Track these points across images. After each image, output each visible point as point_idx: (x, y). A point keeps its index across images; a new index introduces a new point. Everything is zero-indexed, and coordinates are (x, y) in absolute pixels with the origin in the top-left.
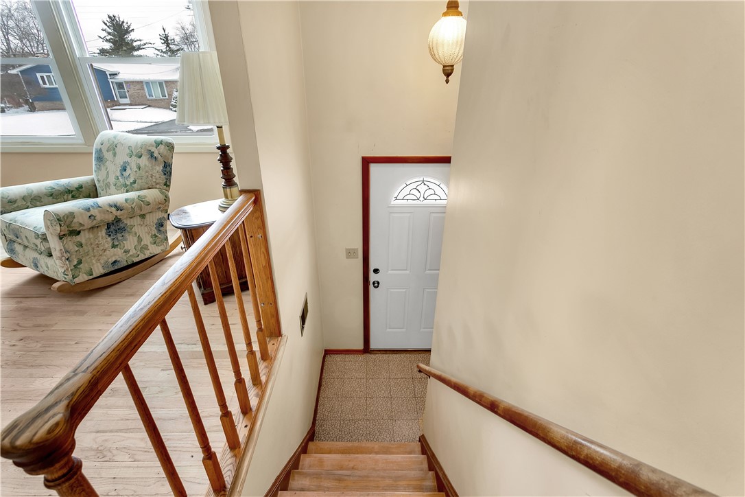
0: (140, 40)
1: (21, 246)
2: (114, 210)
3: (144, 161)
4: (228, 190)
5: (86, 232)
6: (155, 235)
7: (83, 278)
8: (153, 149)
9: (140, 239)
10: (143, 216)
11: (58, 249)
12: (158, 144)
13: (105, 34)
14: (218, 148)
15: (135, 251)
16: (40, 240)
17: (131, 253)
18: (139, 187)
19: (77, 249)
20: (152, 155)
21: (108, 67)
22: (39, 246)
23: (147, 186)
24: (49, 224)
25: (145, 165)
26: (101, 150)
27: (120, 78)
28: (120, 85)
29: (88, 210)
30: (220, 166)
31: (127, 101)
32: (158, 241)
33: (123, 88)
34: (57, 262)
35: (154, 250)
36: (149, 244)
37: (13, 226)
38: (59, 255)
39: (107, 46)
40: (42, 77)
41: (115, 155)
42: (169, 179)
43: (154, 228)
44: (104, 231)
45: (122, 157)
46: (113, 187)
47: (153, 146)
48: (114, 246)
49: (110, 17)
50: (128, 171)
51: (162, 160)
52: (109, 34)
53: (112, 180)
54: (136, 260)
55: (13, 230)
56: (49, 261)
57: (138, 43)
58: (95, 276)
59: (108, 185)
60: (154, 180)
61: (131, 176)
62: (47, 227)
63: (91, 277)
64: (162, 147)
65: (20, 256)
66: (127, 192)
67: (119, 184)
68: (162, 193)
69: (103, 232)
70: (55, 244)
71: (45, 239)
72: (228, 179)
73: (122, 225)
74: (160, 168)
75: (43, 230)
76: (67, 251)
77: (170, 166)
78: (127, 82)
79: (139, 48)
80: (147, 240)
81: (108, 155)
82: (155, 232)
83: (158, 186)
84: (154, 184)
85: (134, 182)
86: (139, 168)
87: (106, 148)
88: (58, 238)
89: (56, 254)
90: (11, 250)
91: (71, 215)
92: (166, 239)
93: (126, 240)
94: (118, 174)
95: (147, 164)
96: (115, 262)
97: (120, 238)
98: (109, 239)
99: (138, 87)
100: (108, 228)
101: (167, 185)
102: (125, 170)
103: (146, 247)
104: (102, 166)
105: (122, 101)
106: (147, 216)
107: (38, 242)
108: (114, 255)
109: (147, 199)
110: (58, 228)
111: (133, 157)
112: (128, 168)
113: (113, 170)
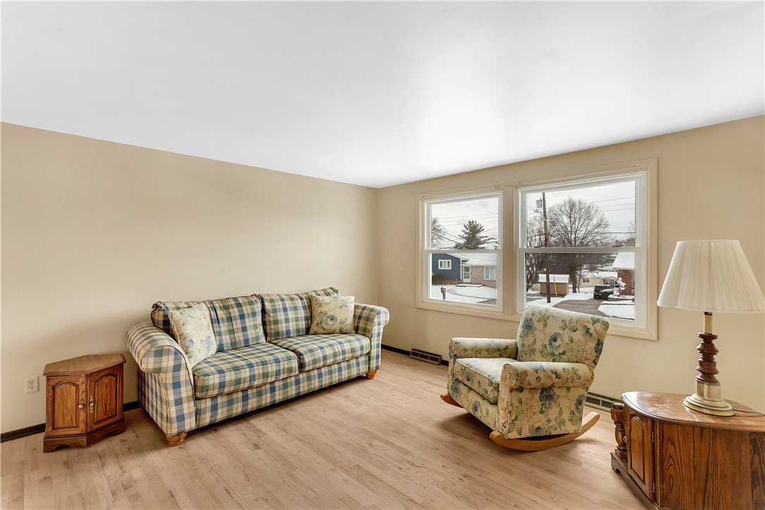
0: (486, 237)
1: (466, 387)
2: (554, 376)
3: (578, 336)
4: (706, 386)
5: (527, 391)
6: (573, 411)
7: (514, 435)
8: (590, 326)
9: (561, 413)
10: (568, 389)
11: (506, 400)
12: (595, 322)
13: (463, 233)
14: (701, 336)
15: (554, 424)
16: (492, 388)
17: (551, 424)
18: (567, 359)
19: (518, 405)
20: (587, 331)
21: (462, 256)
22: (489, 393)
23: (575, 359)
24: (508, 376)
25: (579, 339)
26: (531, 319)
27: (467, 264)
28: (467, 269)
29: (537, 371)
30: (700, 357)
31: (468, 280)
32: (574, 418)
33: (469, 271)
34: (501, 412)
35: (569, 428)
36: (567, 420)
37: (468, 370)
38: (505, 406)
39: (462, 241)
40: (441, 262)
41: (545, 325)
42: (598, 357)
43: (573, 404)
44: (538, 394)
45: (553, 329)
46: (538, 354)
47: (590, 323)
48: (542, 412)
49: (470, 222)
50: (559, 342)
51: (597, 338)
52: (466, 233)
53: (538, 346)
54: (554, 433)
55: (467, 373)
56: (492, 409)
57: (484, 239)
58: (522, 437)
59: (533, 351)
60: (585, 355)
61: (561, 347)
62: (504, 378)
63: (519, 437)
64: (598, 326)
65: (462, 396)
66: (554, 361)
67: (545, 352)
68: (590, 369)
69: (537, 396)
70: (504, 395)
71: (497, 388)
72: (708, 374)
73: (552, 393)
74: (593, 344)
75: (498, 379)
76: (511, 405)
77: (602, 344)
78: (472, 267)
79: (484, 242)
80: (566, 415)
81: (539, 326)
82: (574, 408)
83: (587, 362)
84: (583, 359)
85: (564, 353)
86: (572, 341)
87: (537, 319)
88: (508, 391)
89: (502, 404)
90: (456, 390)
91: (525, 373)
92: (581, 420)
93: (551, 409)
94: (547, 343)
95: (581, 338)
96: (539, 428)
97: (547, 406)
98: (540, 403)
99: (479, 270)
100: (542, 392)
101: (595, 362)
102: (555, 340)
103: (562, 423)
104: (530, 333)
105: (465, 280)
106: (572, 389)
107: (490, 389)
108: (540, 421)
109: (579, 373)
110: (514, 382)
111: (567, 331)
112: (559, 339)
113: (541, 338)
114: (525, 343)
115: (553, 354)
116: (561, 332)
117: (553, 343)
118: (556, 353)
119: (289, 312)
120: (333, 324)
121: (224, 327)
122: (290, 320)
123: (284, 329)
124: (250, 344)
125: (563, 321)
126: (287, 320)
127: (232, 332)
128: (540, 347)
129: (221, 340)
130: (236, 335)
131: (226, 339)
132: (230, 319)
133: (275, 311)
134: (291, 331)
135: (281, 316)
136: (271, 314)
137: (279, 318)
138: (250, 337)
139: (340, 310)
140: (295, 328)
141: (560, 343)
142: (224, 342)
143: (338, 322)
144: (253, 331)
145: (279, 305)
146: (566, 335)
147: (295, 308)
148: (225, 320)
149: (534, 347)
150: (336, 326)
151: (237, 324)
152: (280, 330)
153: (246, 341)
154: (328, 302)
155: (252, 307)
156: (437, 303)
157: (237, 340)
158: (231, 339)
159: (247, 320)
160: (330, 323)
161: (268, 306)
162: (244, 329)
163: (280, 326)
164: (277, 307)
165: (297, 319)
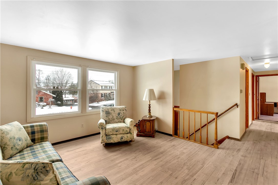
41: (114, 111)
45: (117, 112)
46: (116, 119)
72: (150, 111)
81: (112, 112)
85: (123, 117)
86: (124, 113)
87: (110, 110)
90: (109, 138)
104: (110, 115)
111: (121, 111)
112: (120, 114)
113: (115, 115)
114: (110, 118)
115: (121, 118)
116: (120, 112)
117: (119, 115)
118: (121, 117)
120: (22, 143)
125: (119, 109)
128: (116, 117)
141: (121, 114)
146: (122, 112)
149: (114, 118)
156: (43, 117)
160: (20, 143)
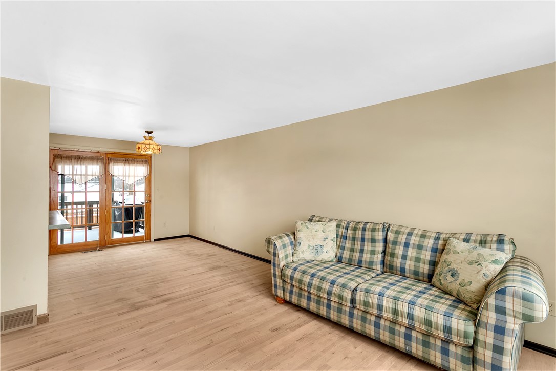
119: (410, 249)
120: (451, 282)
121: (348, 244)
122: (408, 258)
123: (399, 265)
124: (362, 266)
126: (404, 257)
127: (352, 250)
129: (342, 254)
130: (355, 254)
131: (346, 254)
132: (354, 239)
133: (395, 243)
134: (407, 271)
135: (400, 251)
136: (390, 246)
137: (396, 252)
138: (364, 259)
139: (469, 266)
140: (412, 268)
142: (344, 256)
143: (458, 282)
144: (369, 256)
145: (403, 238)
147: (420, 247)
148: (351, 239)
150: (454, 286)
151: (358, 245)
152: (395, 264)
153: (360, 262)
154: (459, 250)
155: (374, 233)
157: (354, 258)
158: (350, 255)
159: (366, 243)
160: (450, 279)
161: (391, 236)
162: (362, 251)
163: (395, 260)
164: (399, 240)
165: (418, 260)
